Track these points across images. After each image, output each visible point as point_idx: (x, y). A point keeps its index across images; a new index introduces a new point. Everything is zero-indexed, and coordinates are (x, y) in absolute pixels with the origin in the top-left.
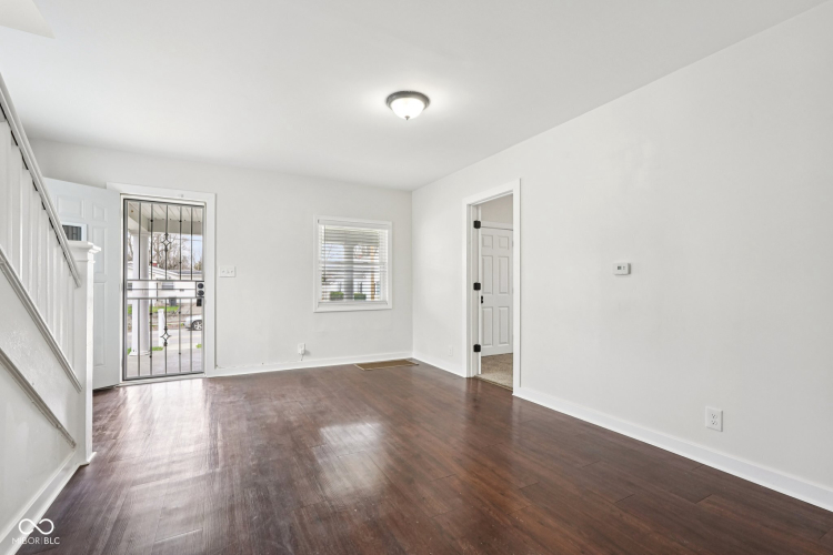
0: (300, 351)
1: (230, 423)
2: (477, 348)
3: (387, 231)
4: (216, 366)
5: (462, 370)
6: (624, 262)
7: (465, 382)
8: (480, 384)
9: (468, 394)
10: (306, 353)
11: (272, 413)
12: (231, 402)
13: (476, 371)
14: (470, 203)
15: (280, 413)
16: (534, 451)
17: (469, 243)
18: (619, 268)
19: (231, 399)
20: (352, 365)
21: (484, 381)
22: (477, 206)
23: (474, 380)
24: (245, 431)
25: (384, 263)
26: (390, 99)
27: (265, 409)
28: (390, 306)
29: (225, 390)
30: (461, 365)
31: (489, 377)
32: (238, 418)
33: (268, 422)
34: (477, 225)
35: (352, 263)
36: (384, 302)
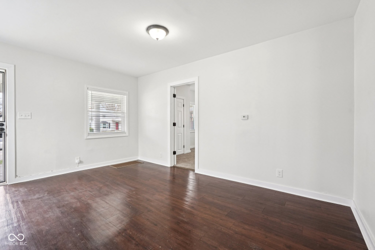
0: (77, 161)
1: (45, 212)
2: (174, 153)
3: (125, 96)
4: (16, 176)
5: (168, 164)
6: (245, 114)
7: (169, 169)
8: (176, 168)
9: (171, 173)
10: (81, 162)
11: (74, 201)
12: (38, 198)
13: (174, 163)
14: (172, 85)
15: (79, 199)
16: (220, 197)
17: (171, 104)
18: (244, 117)
19: (37, 196)
20: (108, 166)
21: (178, 168)
22: (174, 87)
23: (173, 168)
24: (60, 215)
25: (124, 113)
26: (148, 28)
27: (67, 198)
28: (127, 134)
29: (29, 191)
30: (168, 162)
31: (179, 165)
32: (51, 208)
33: (74, 206)
34: (174, 96)
35: (99, 112)
36: (124, 132)
